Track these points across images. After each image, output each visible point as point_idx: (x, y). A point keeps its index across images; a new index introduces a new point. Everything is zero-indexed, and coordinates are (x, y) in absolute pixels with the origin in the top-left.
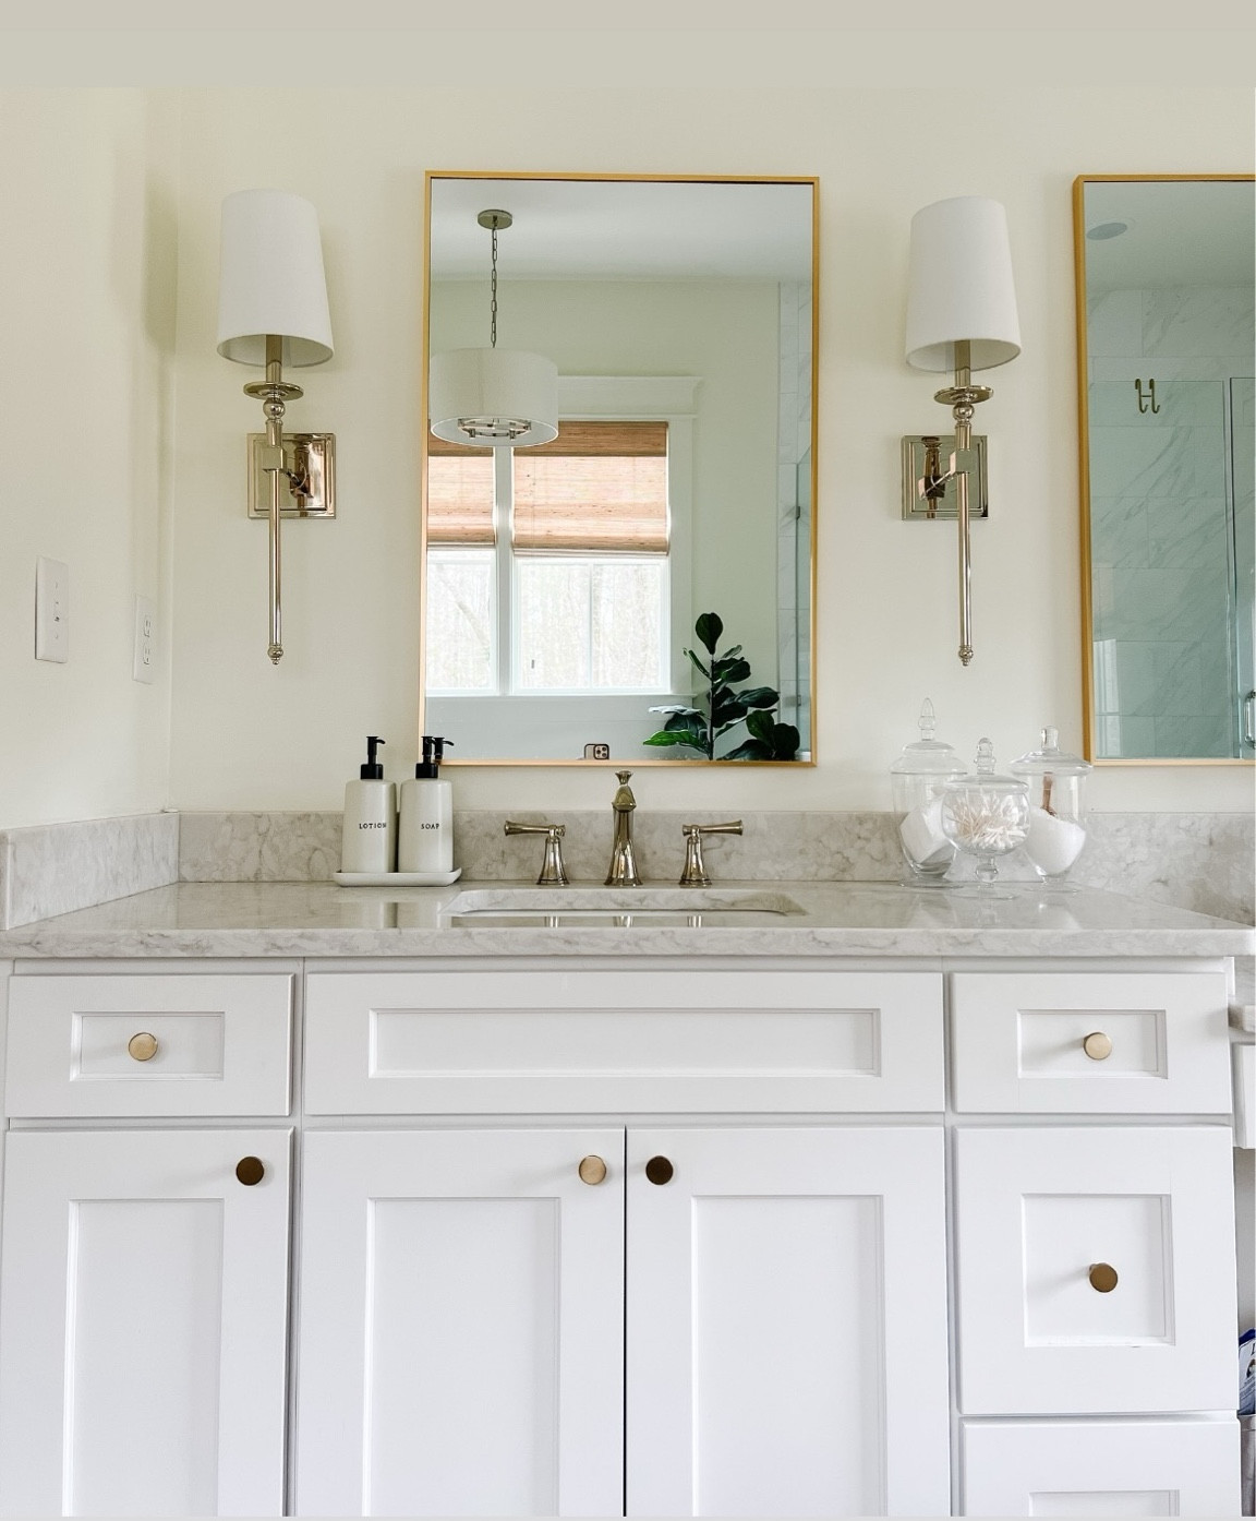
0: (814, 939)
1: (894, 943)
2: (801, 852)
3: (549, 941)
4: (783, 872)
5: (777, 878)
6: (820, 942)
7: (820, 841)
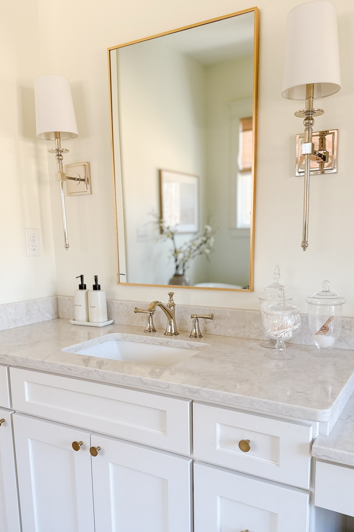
0: (141, 381)
1: (168, 387)
2: (243, 327)
3: (64, 368)
4: (236, 334)
5: (234, 336)
6: (143, 382)
7: (251, 323)
